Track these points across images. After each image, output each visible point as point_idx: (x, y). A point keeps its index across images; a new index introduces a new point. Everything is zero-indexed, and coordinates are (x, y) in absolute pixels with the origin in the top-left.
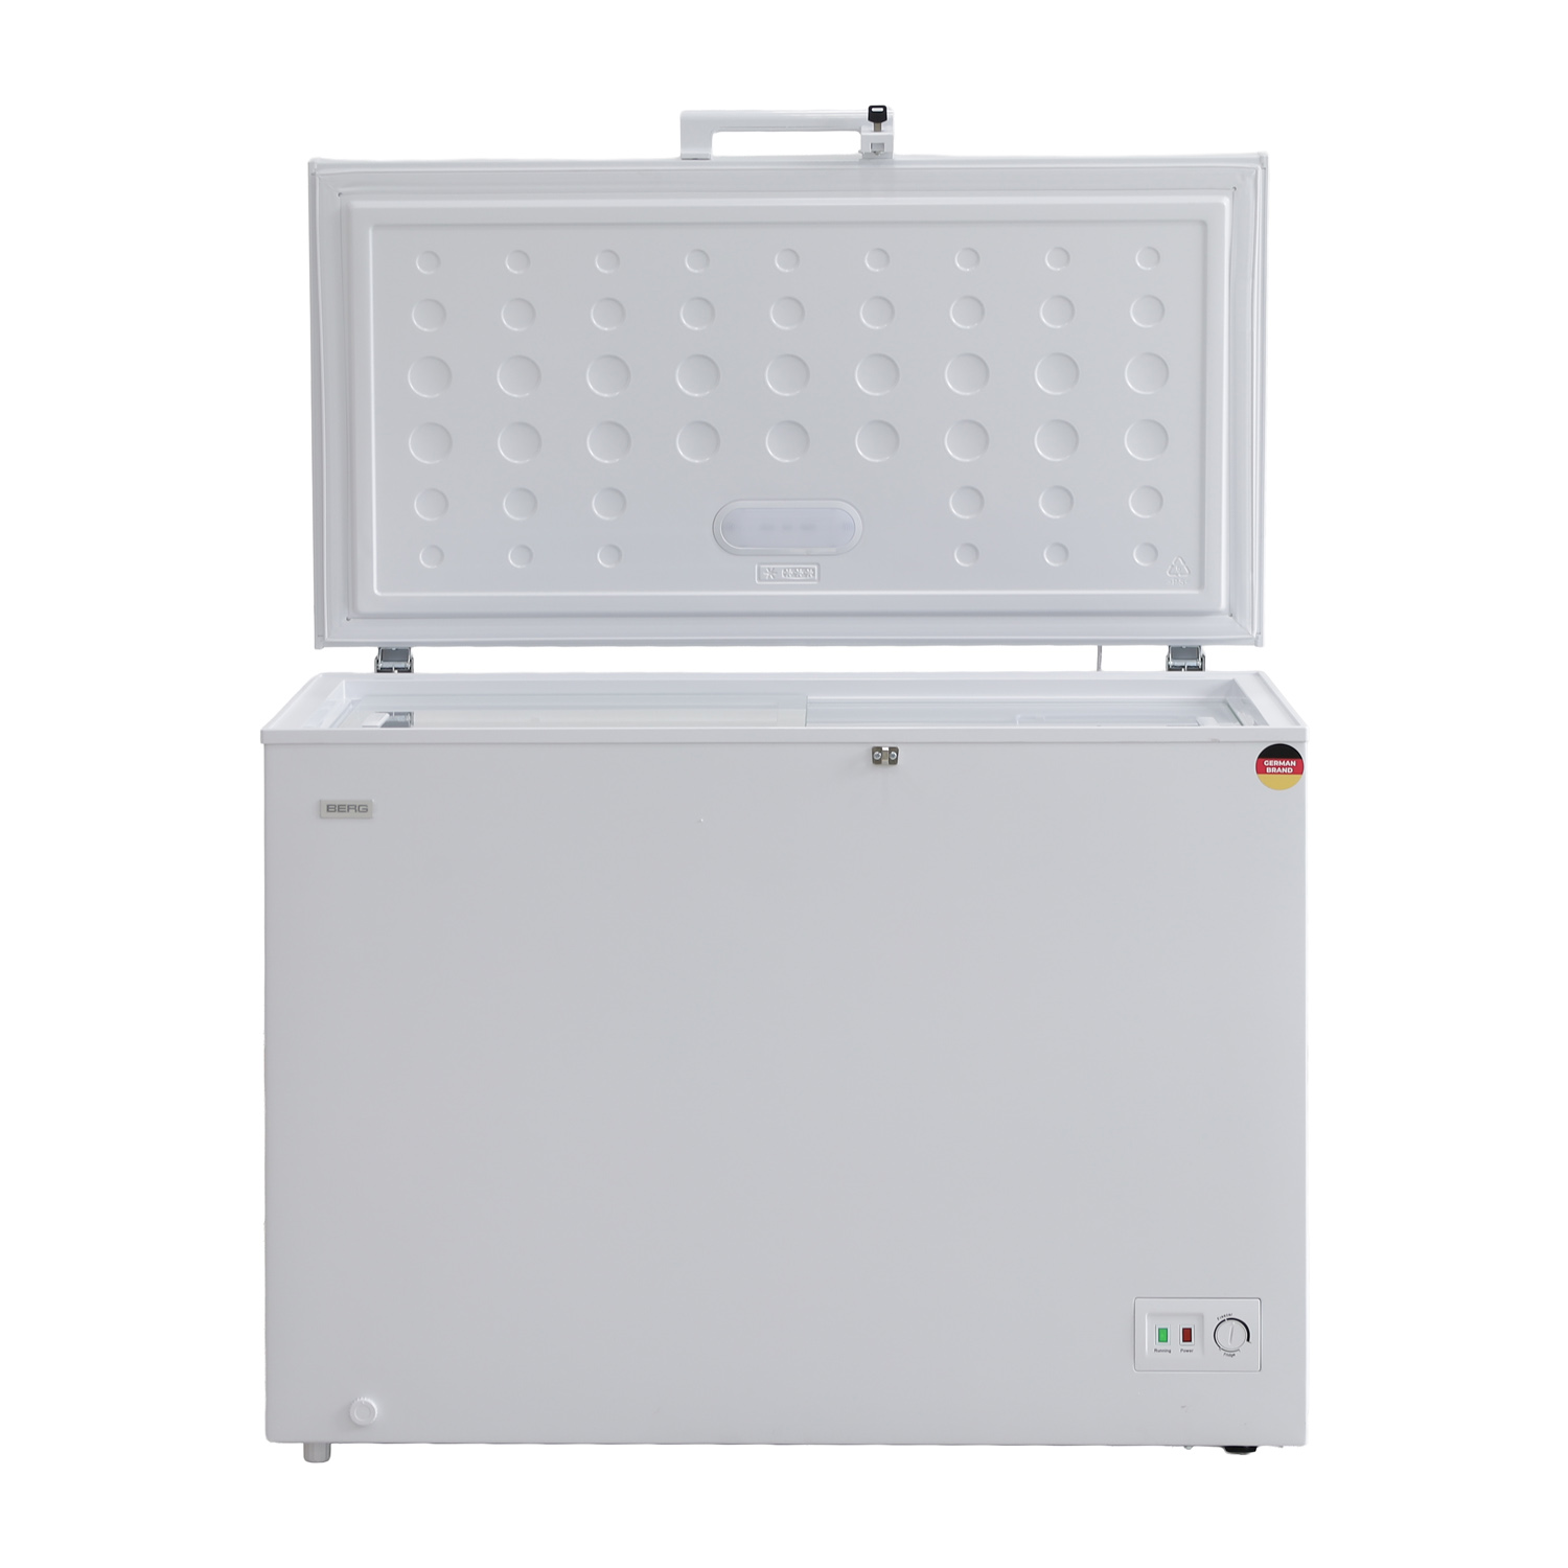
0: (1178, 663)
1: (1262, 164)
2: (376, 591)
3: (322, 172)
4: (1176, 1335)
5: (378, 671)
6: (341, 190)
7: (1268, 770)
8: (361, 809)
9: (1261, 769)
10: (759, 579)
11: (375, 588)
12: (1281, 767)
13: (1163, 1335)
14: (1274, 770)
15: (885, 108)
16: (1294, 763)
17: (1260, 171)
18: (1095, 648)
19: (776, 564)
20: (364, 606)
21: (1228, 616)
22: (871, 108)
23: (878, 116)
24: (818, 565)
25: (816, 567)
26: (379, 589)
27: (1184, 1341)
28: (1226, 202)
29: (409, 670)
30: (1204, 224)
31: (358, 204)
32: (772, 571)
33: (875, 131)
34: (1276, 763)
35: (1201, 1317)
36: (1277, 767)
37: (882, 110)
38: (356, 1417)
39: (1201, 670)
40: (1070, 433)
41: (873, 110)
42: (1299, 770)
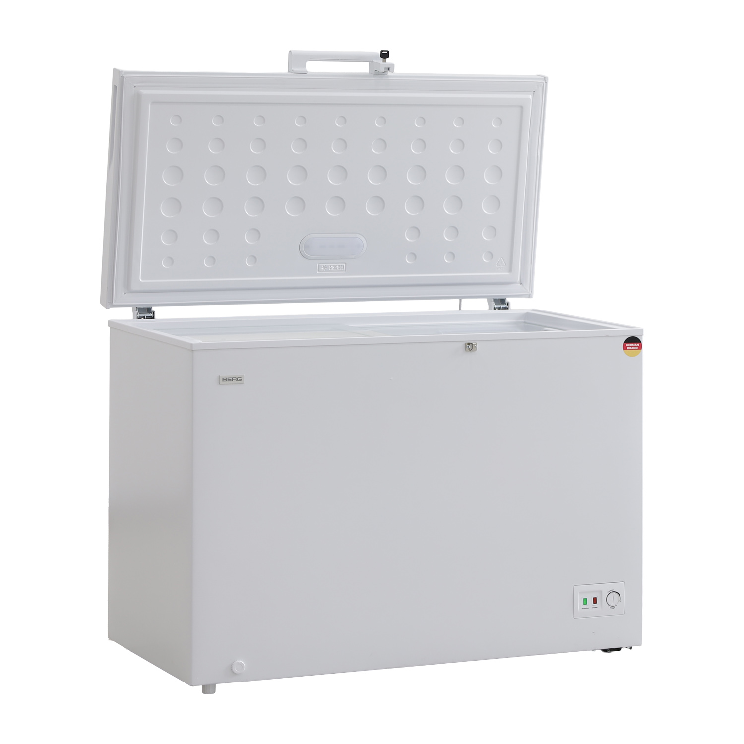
0: (499, 306)
1: (545, 81)
2: (141, 280)
3: (126, 76)
4: (590, 601)
5: (138, 319)
6: (135, 85)
7: (628, 348)
8: (238, 379)
9: (625, 348)
10: (319, 271)
11: (140, 279)
12: (633, 346)
13: (585, 601)
14: (630, 348)
15: (388, 51)
16: (638, 345)
17: (545, 84)
18: (458, 300)
19: (326, 263)
20: (134, 287)
21: (519, 284)
22: (382, 51)
23: (385, 55)
24: (346, 264)
25: (344, 265)
26: (141, 279)
27: (594, 603)
28: (530, 97)
29: (153, 318)
30: (522, 107)
31: (144, 92)
32: (325, 267)
33: (383, 62)
34: (631, 345)
35: (601, 592)
36: (631, 347)
37: (386, 52)
38: (235, 670)
39: (508, 309)
40: (459, 201)
41: (383, 52)
42: (640, 348)
